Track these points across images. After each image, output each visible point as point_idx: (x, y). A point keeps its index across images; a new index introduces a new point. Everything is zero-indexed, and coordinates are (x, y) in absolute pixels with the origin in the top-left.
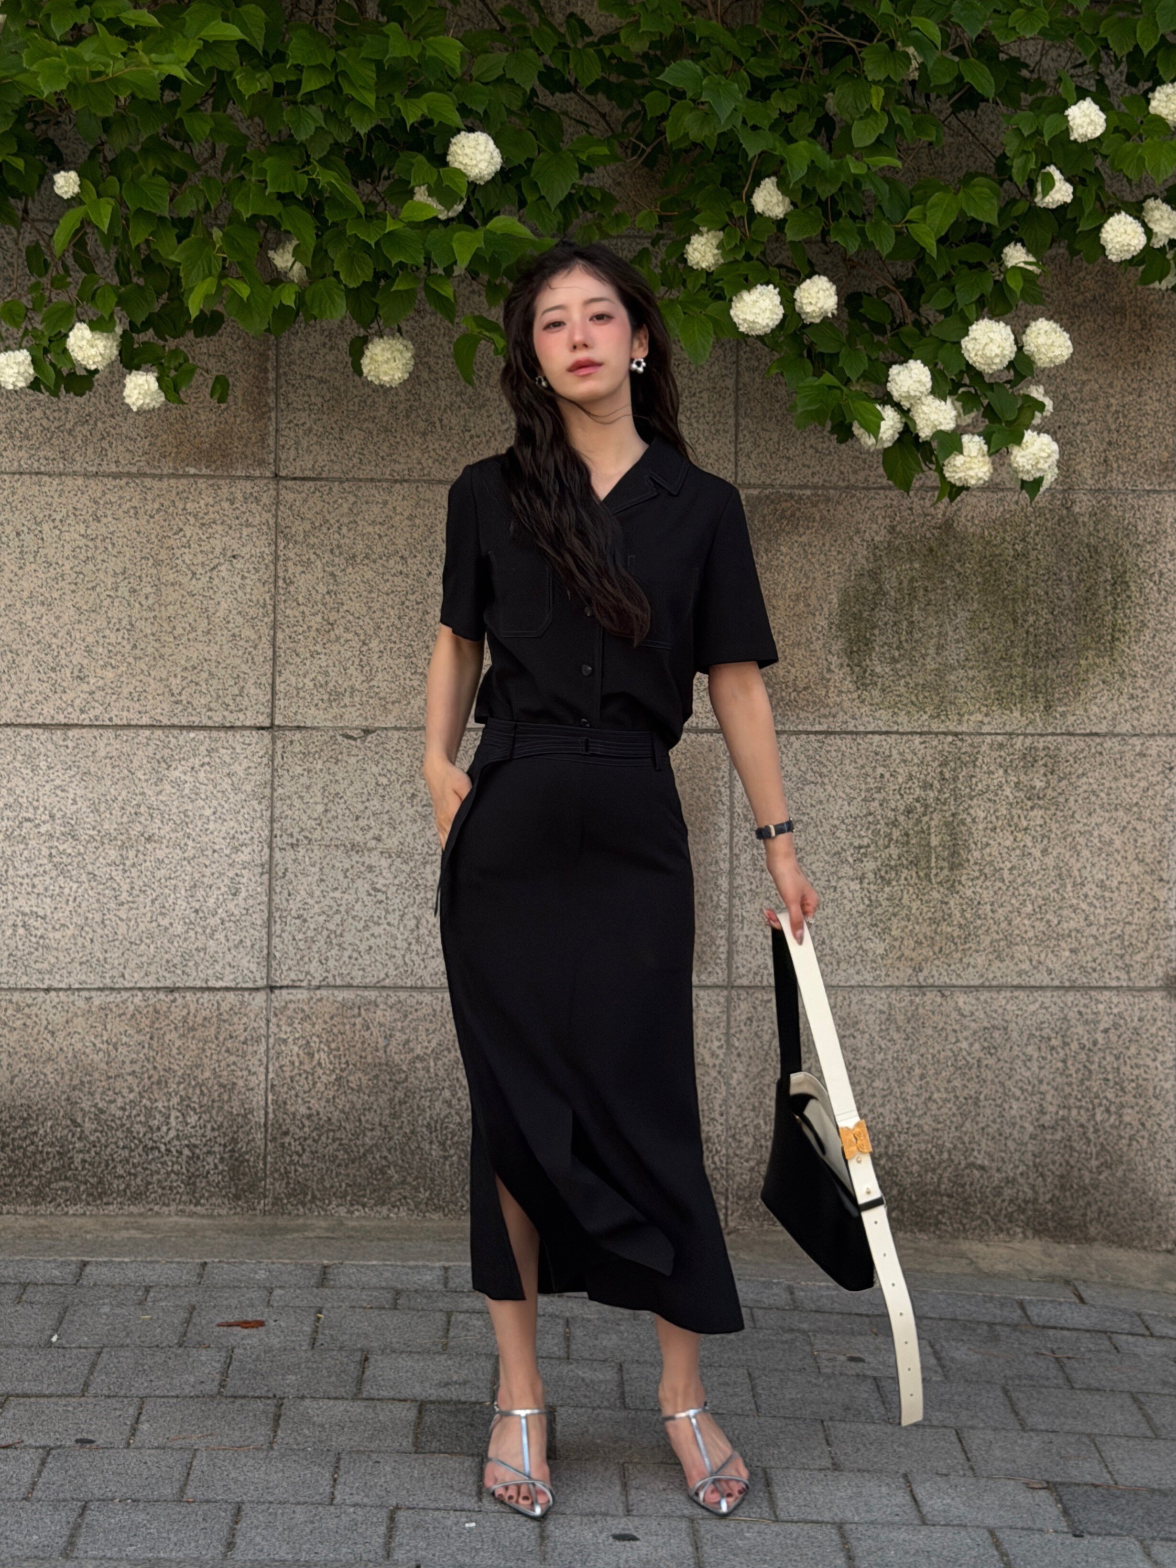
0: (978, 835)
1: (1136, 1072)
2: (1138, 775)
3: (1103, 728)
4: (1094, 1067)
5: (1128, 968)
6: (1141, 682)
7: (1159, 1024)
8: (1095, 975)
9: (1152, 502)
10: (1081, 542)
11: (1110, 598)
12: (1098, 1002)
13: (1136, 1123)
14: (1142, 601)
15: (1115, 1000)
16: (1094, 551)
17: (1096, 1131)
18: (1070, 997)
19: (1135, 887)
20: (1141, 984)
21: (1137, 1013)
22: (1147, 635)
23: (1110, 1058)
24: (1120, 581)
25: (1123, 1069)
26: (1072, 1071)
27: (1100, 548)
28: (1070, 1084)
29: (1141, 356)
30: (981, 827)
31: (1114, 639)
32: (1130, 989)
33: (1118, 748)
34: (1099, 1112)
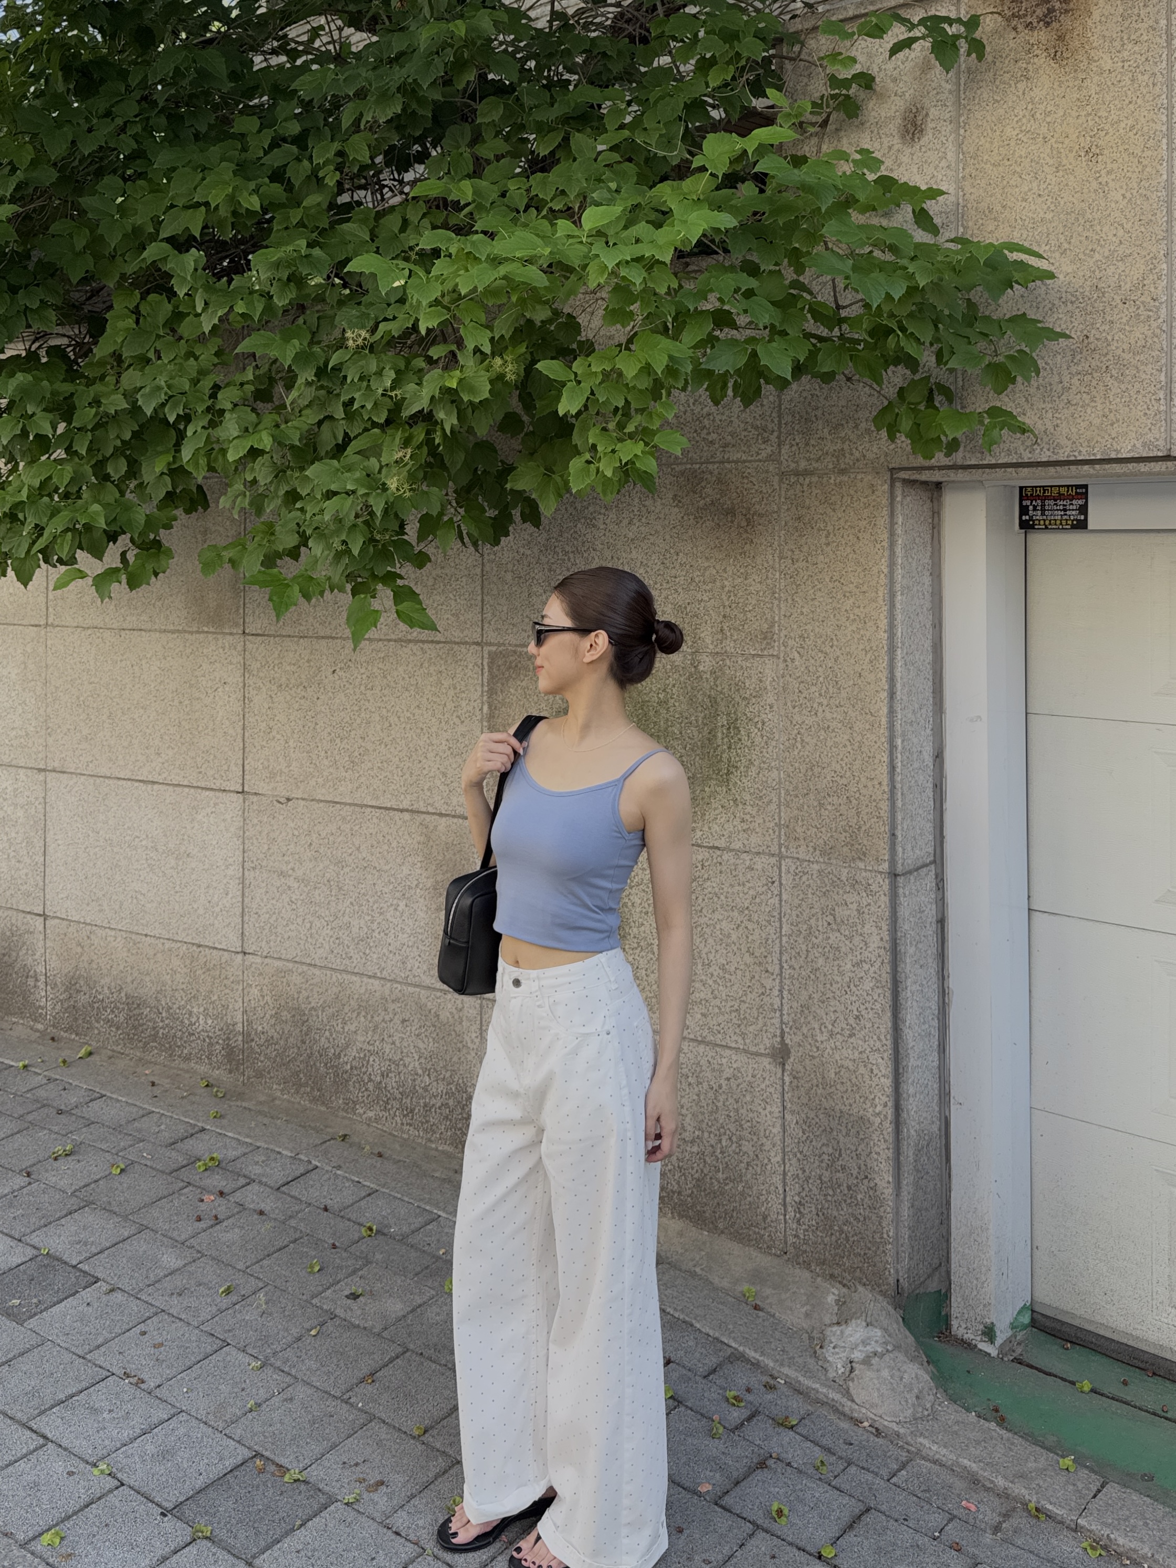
0: (636, 917)
1: (751, 1115)
2: (748, 885)
3: (721, 843)
4: (720, 1104)
5: (743, 1035)
6: (749, 809)
7: (767, 1082)
8: (720, 1036)
9: (755, 664)
10: (704, 694)
11: (726, 740)
12: (721, 1056)
13: (751, 1153)
14: (749, 744)
15: (733, 1057)
16: (714, 702)
17: (722, 1152)
18: (701, 1048)
19: (747, 974)
20: (753, 1049)
21: (751, 1071)
22: (753, 771)
23: (731, 1101)
24: (733, 726)
25: (741, 1111)
26: (704, 1103)
27: (719, 700)
28: (703, 1113)
29: (747, 547)
30: (638, 910)
31: (728, 773)
32: (746, 1051)
33: (732, 861)
34: (724, 1138)
